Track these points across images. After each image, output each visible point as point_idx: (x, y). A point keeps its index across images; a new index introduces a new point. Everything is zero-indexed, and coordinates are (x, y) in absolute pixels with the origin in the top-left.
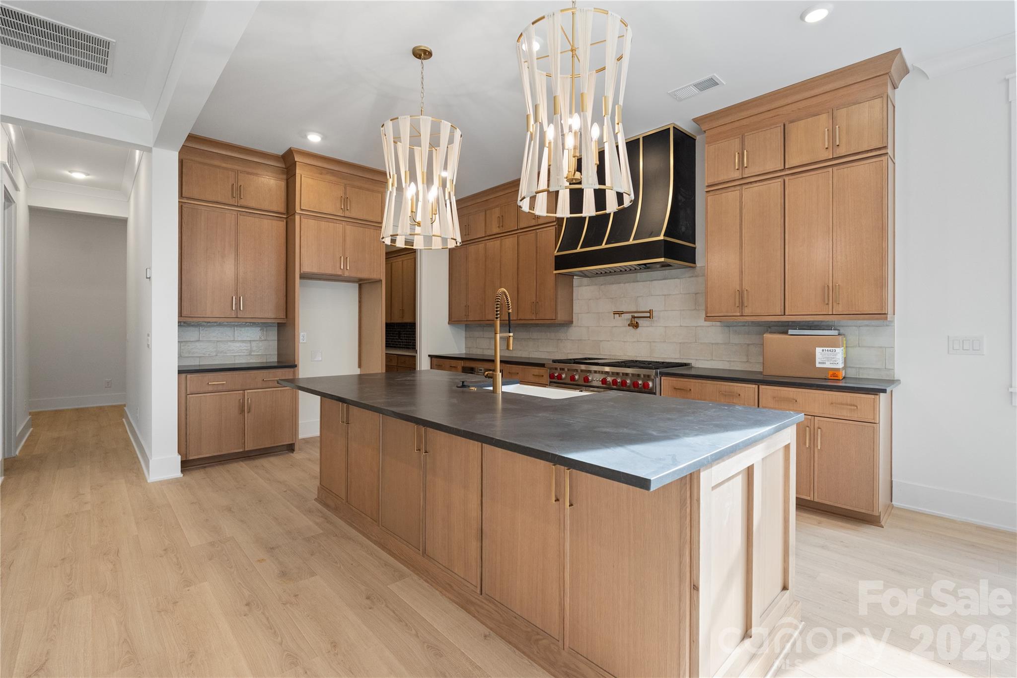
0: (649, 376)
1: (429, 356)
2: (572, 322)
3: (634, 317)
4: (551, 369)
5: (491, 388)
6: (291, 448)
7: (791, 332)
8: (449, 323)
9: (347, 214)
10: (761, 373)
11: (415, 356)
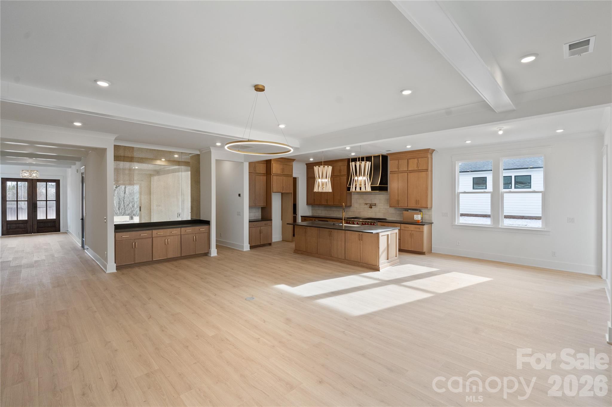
0: (375, 222)
1: (301, 216)
2: (351, 206)
3: (371, 205)
4: (347, 220)
5: (342, 225)
6: (270, 244)
7: (409, 211)
8: (307, 205)
9: (284, 173)
10: (402, 221)
11: (296, 216)
